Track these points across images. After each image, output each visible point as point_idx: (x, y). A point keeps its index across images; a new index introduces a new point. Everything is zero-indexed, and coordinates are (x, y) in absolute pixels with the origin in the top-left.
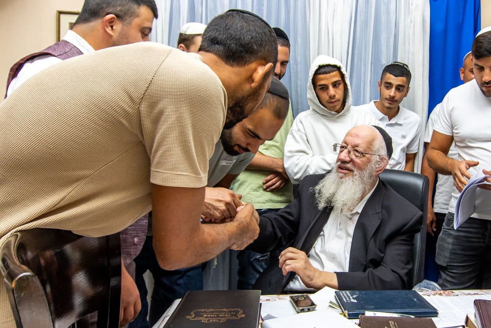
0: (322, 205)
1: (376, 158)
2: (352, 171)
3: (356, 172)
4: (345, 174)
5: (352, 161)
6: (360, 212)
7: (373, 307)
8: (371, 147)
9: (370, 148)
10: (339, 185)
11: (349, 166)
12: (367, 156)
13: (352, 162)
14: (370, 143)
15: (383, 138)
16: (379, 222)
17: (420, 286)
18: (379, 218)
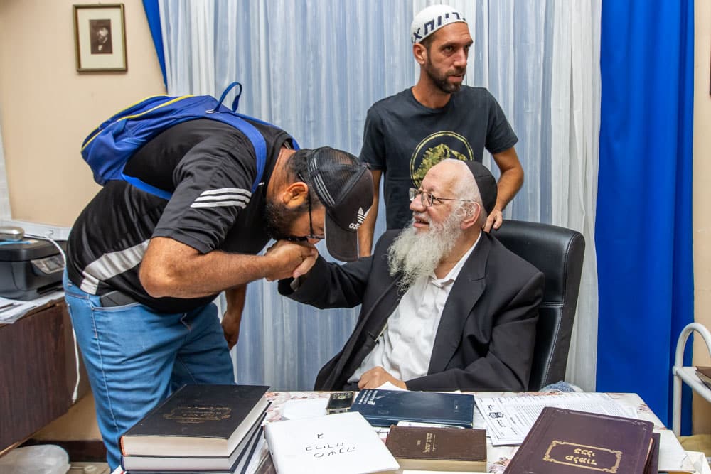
0: (394, 270)
1: (458, 205)
2: (427, 223)
3: (431, 225)
4: (419, 228)
5: (426, 210)
6: (454, 278)
7: (388, 412)
8: (451, 189)
9: (449, 191)
10: (412, 242)
11: (423, 216)
12: (447, 202)
13: (426, 212)
14: (451, 185)
15: (473, 177)
16: (482, 291)
17: (551, 387)
18: (482, 286)
